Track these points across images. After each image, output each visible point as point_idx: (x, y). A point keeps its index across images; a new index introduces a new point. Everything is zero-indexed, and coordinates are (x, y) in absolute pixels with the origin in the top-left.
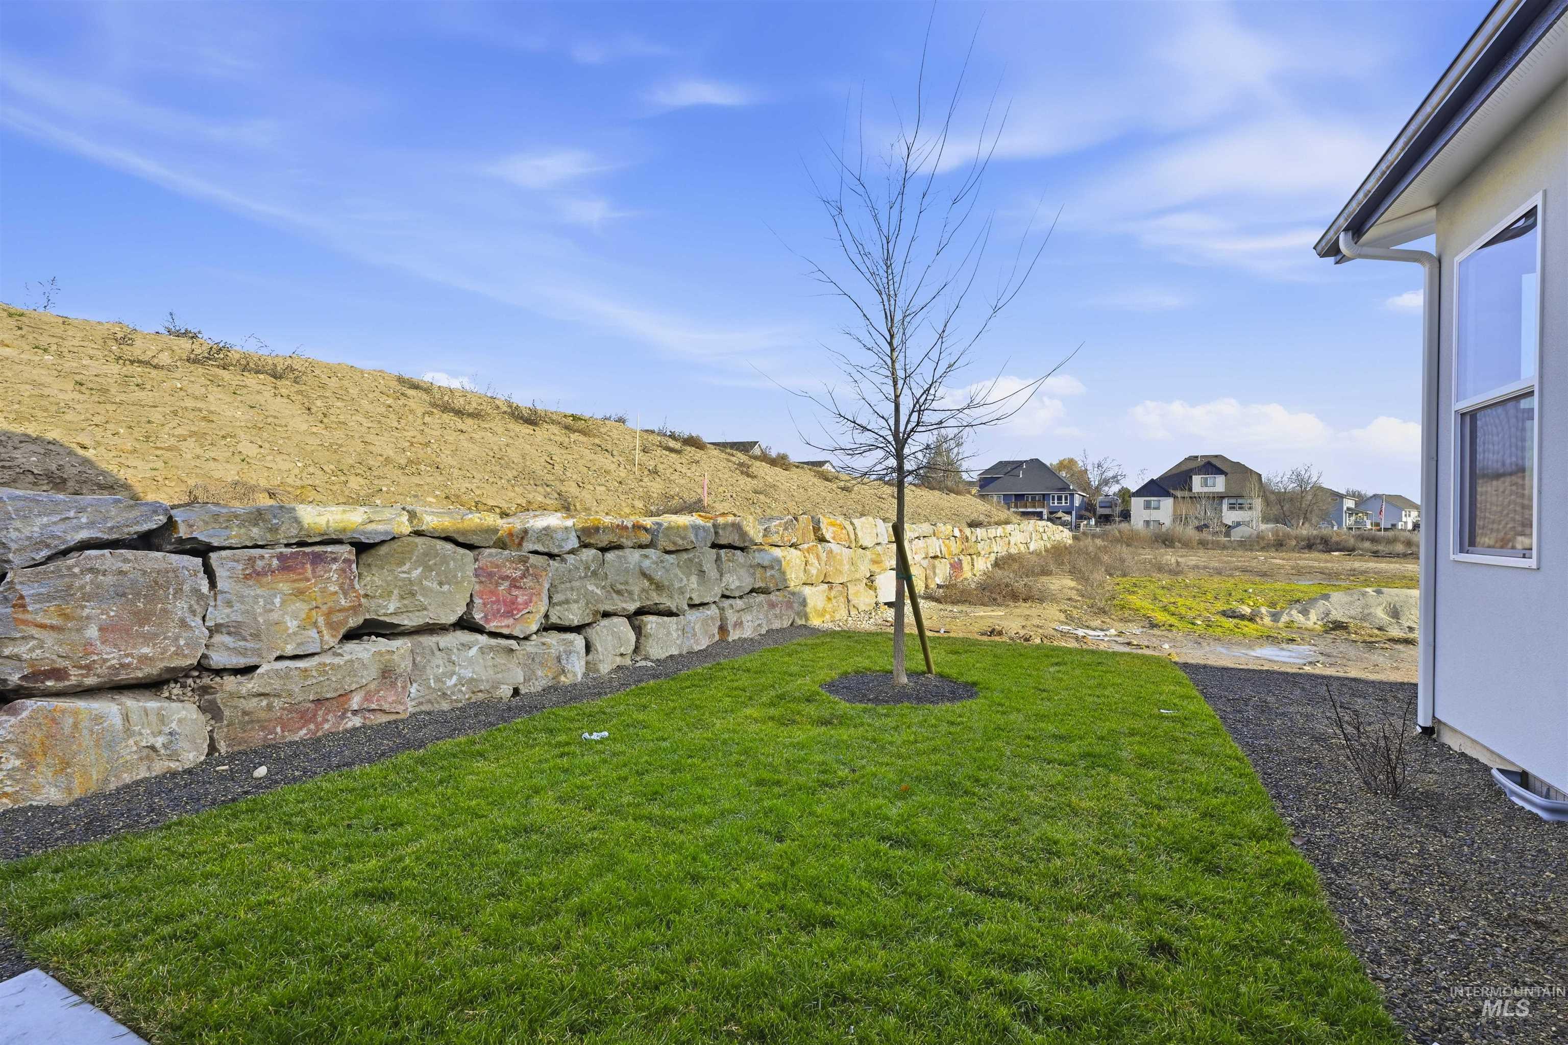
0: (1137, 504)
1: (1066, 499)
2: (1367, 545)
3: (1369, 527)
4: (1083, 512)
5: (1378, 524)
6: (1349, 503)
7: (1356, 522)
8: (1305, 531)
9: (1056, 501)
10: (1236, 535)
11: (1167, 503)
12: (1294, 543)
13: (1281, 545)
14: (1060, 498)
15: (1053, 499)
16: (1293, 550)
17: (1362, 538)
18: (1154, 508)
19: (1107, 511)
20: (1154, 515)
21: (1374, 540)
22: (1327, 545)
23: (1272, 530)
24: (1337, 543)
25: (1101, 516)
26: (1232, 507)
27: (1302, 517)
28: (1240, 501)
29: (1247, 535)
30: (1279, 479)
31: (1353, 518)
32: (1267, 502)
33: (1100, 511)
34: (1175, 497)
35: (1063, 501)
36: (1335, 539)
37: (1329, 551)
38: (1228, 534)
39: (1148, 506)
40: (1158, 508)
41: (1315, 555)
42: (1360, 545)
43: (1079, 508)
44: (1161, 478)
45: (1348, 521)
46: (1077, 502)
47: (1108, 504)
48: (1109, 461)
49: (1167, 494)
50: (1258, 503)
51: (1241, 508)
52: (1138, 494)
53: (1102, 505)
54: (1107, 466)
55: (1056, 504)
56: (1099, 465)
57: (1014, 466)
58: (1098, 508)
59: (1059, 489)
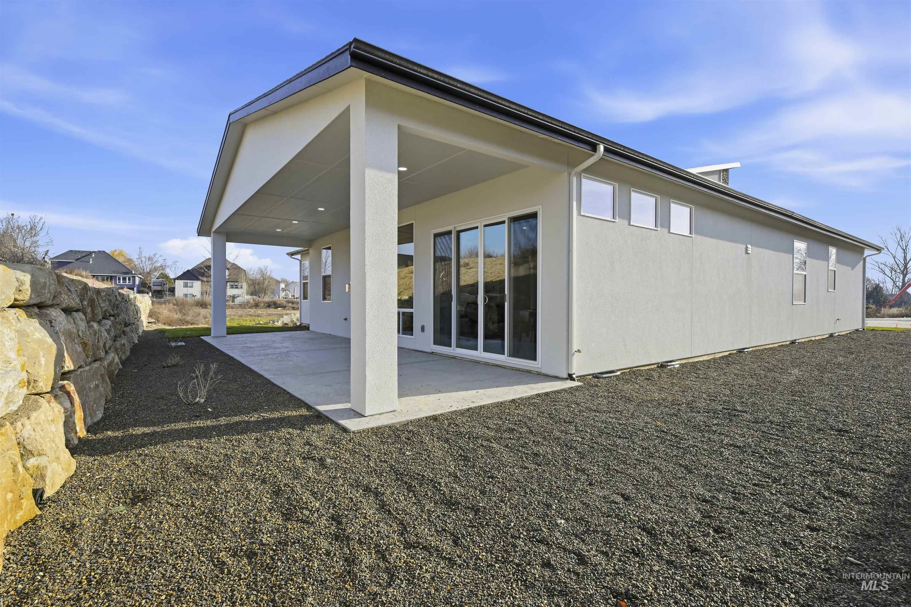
0: (179, 285)
1: (129, 279)
2: (290, 305)
3: (290, 297)
4: (142, 289)
5: (294, 296)
6: (282, 286)
7: (285, 295)
8: (267, 299)
9: (121, 281)
10: (238, 301)
11: (197, 284)
12: (263, 305)
13: (257, 306)
14: (124, 279)
15: (119, 279)
16: (262, 308)
17: (288, 302)
18: (190, 287)
19: (159, 288)
20: (189, 291)
21: (293, 303)
22: (275, 305)
23: (251, 298)
24: (280, 304)
25: (155, 291)
26: (232, 287)
27: (263, 292)
28: (236, 284)
29: (242, 301)
30: (252, 272)
31: (284, 293)
32: (249, 285)
33: (154, 288)
34: (202, 281)
35: (127, 281)
36: (279, 302)
37: (277, 308)
38: (233, 301)
39: (186, 286)
40: (192, 287)
41: (272, 309)
42: (288, 305)
43: (138, 286)
44: (193, 269)
45: (282, 294)
46: (137, 282)
47: (160, 284)
48: (157, 256)
49: (198, 279)
50: (245, 285)
51: (237, 288)
52: (179, 278)
53: (155, 284)
54: (155, 260)
55: (121, 283)
56: (150, 259)
57: (84, 255)
58: (152, 286)
59: (125, 273)
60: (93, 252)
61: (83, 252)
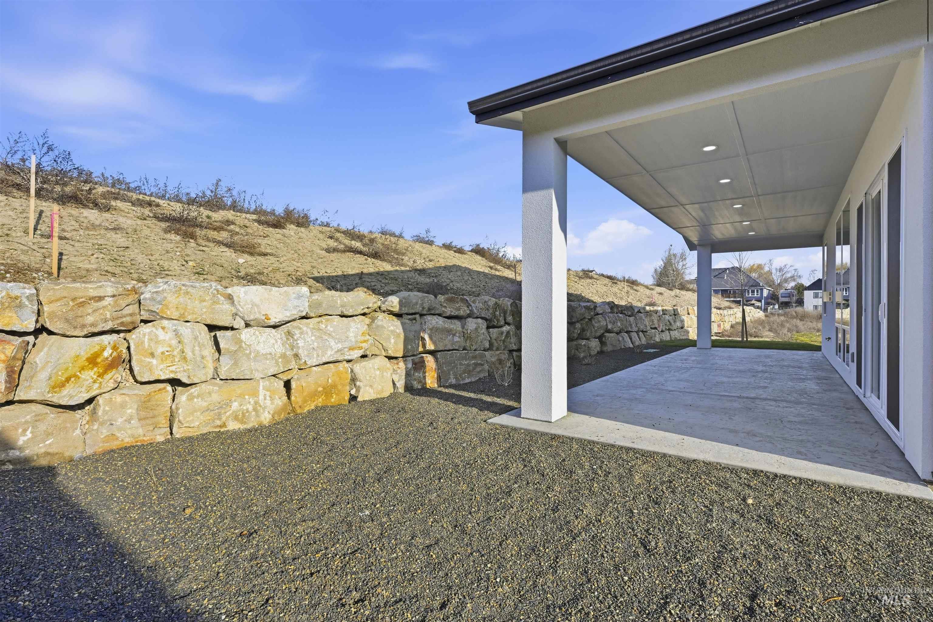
0: (808, 294)
1: (757, 291)
4: (770, 300)
14: (753, 292)
15: (748, 292)
18: (820, 298)
19: (786, 300)
25: (782, 303)
33: (782, 300)
35: (756, 293)
39: (816, 296)
43: (767, 298)
46: (765, 294)
47: (787, 295)
48: (787, 267)
52: (810, 288)
53: (783, 295)
54: (785, 270)
55: (750, 295)
56: (781, 270)
57: (720, 272)
58: (780, 298)
59: (752, 286)
60: (728, 269)
61: (720, 269)
